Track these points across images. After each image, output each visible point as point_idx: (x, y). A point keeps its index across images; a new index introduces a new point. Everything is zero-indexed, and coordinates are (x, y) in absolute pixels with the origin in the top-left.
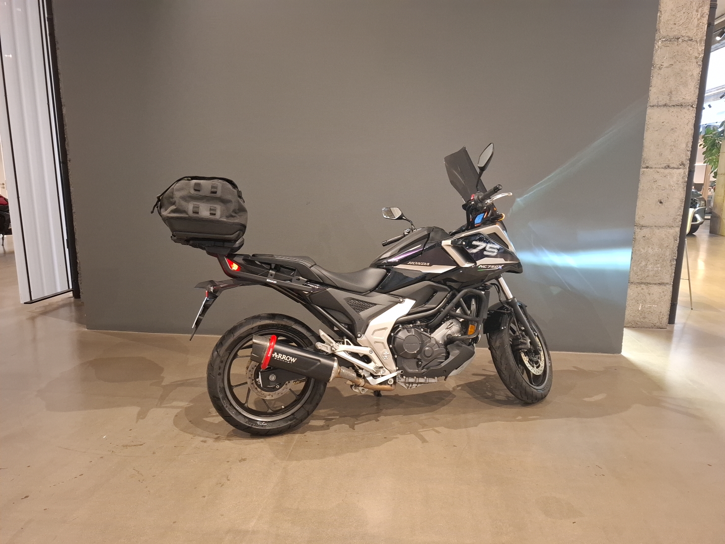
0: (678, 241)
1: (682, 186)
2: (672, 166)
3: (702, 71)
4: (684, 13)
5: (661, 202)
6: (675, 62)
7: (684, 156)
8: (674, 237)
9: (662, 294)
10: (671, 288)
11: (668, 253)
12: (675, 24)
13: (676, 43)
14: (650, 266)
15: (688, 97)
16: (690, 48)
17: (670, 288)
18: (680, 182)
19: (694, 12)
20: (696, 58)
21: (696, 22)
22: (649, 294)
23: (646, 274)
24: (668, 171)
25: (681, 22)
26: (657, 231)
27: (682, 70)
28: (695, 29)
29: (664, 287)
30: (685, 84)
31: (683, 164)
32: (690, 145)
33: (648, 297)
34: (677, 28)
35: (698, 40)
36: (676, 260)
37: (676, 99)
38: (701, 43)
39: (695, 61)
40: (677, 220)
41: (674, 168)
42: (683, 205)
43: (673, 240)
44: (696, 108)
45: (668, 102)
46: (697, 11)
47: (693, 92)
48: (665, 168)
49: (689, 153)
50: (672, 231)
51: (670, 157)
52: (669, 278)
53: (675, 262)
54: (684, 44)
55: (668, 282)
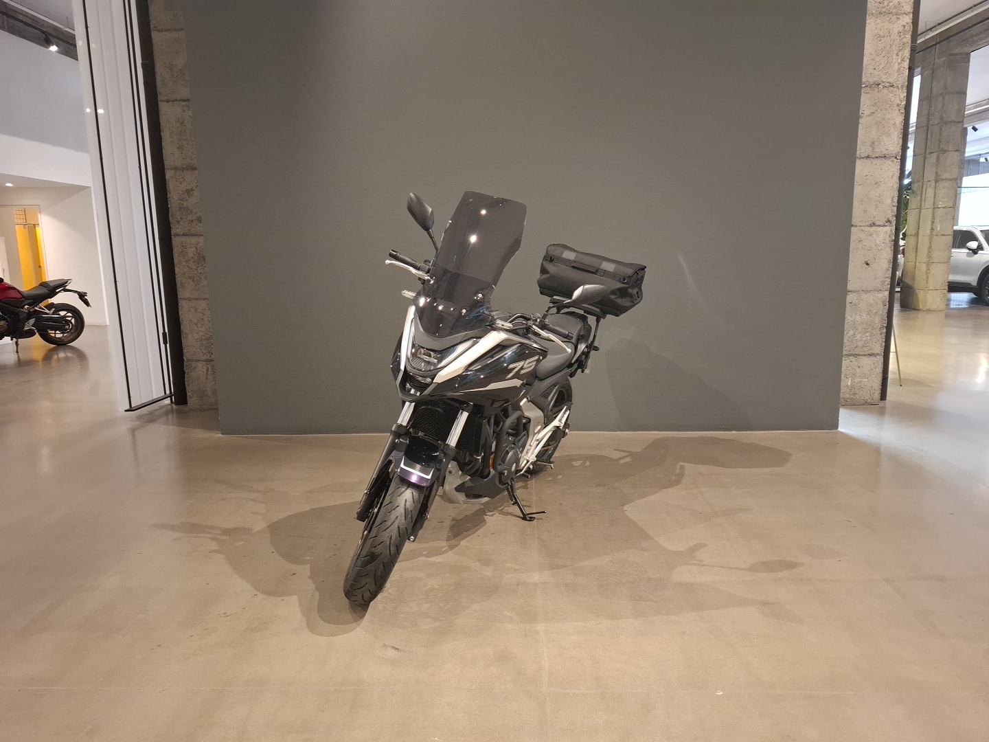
0: (888, 306)
1: (889, 245)
2: (877, 223)
3: (904, 120)
4: (884, 57)
5: (867, 264)
6: (876, 111)
7: (890, 212)
8: (883, 302)
9: (873, 366)
10: (882, 359)
11: (877, 320)
12: (875, 69)
13: (876, 89)
14: (858, 336)
15: (891, 148)
16: (891, 95)
17: (880, 359)
18: (887, 241)
19: (894, 56)
20: (898, 105)
21: (896, 67)
22: (859, 367)
23: (855, 344)
24: (874, 229)
25: (881, 66)
26: (864, 296)
27: (884, 119)
28: (896, 75)
29: (872, 358)
30: (888, 134)
31: (889, 221)
32: (896, 199)
33: (858, 370)
34: (877, 73)
35: (899, 86)
36: (886, 327)
37: (880, 150)
38: (902, 90)
39: (896, 108)
40: (886, 283)
41: (880, 226)
42: (891, 266)
43: (882, 305)
44: (900, 159)
45: (870, 154)
46: (897, 55)
47: (896, 142)
48: (871, 226)
49: (895, 209)
50: (880, 295)
51: (875, 214)
52: (878, 348)
53: (885, 330)
54: (885, 91)
55: (879, 352)
